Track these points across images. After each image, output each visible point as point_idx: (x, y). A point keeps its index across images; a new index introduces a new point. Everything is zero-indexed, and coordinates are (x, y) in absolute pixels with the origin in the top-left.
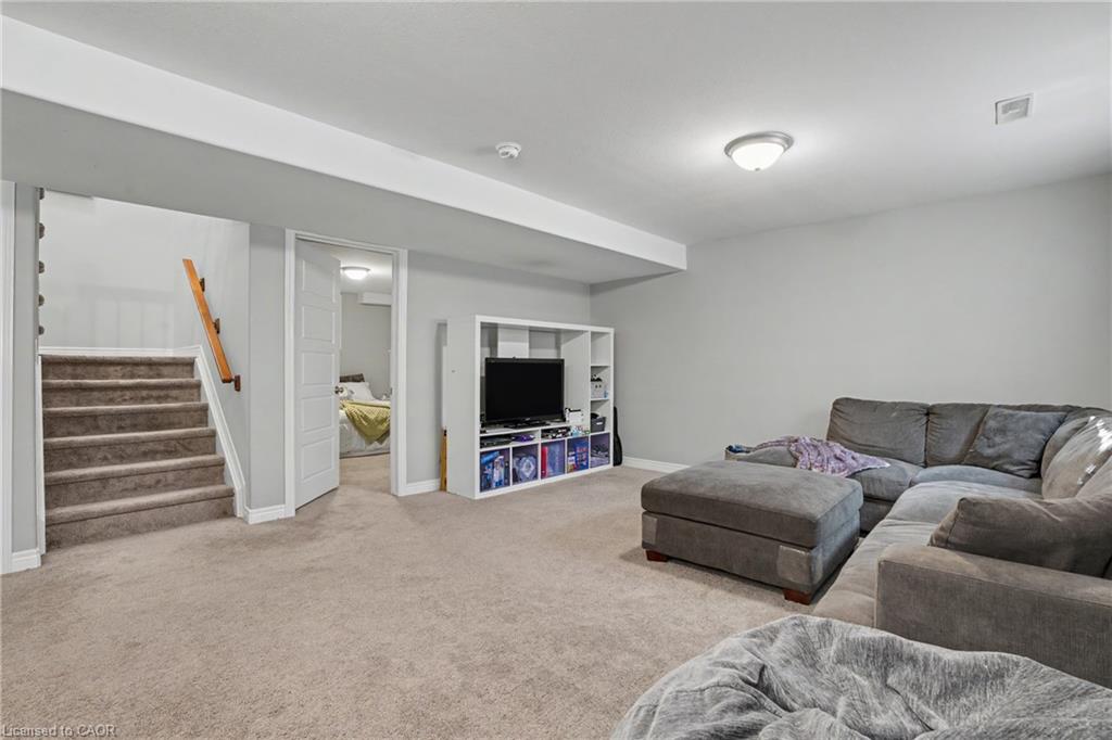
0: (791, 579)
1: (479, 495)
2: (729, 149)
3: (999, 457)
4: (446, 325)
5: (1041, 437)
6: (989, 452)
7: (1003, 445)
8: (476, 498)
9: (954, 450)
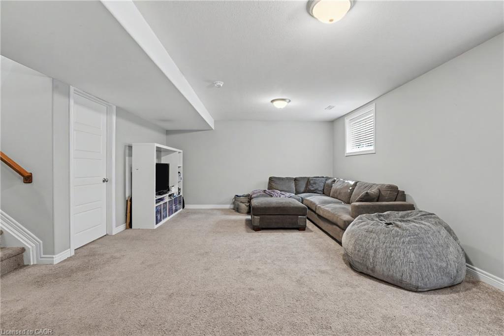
0: (302, 224)
1: (156, 227)
2: (272, 101)
3: (315, 190)
4: (132, 147)
5: (323, 184)
6: (312, 189)
7: (315, 187)
8: (155, 228)
9: (302, 189)
